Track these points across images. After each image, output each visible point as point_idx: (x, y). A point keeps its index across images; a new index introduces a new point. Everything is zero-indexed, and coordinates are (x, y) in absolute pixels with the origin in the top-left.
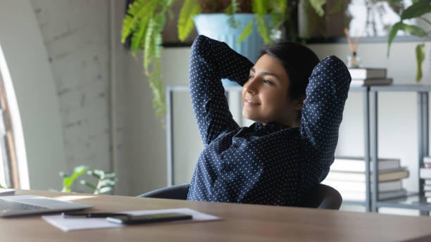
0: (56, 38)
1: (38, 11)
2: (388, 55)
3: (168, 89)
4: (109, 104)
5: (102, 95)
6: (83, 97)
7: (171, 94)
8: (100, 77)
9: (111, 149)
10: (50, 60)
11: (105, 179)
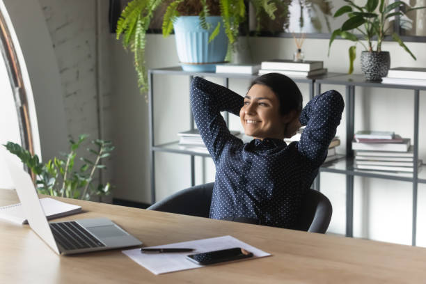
0: (58, 29)
1: (45, 8)
2: (328, 55)
3: (149, 71)
4: (97, 76)
5: (92, 70)
6: (78, 72)
7: (152, 75)
8: (90, 56)
9: (98, 111)
10: (54, 46)
11: (105, 146)
